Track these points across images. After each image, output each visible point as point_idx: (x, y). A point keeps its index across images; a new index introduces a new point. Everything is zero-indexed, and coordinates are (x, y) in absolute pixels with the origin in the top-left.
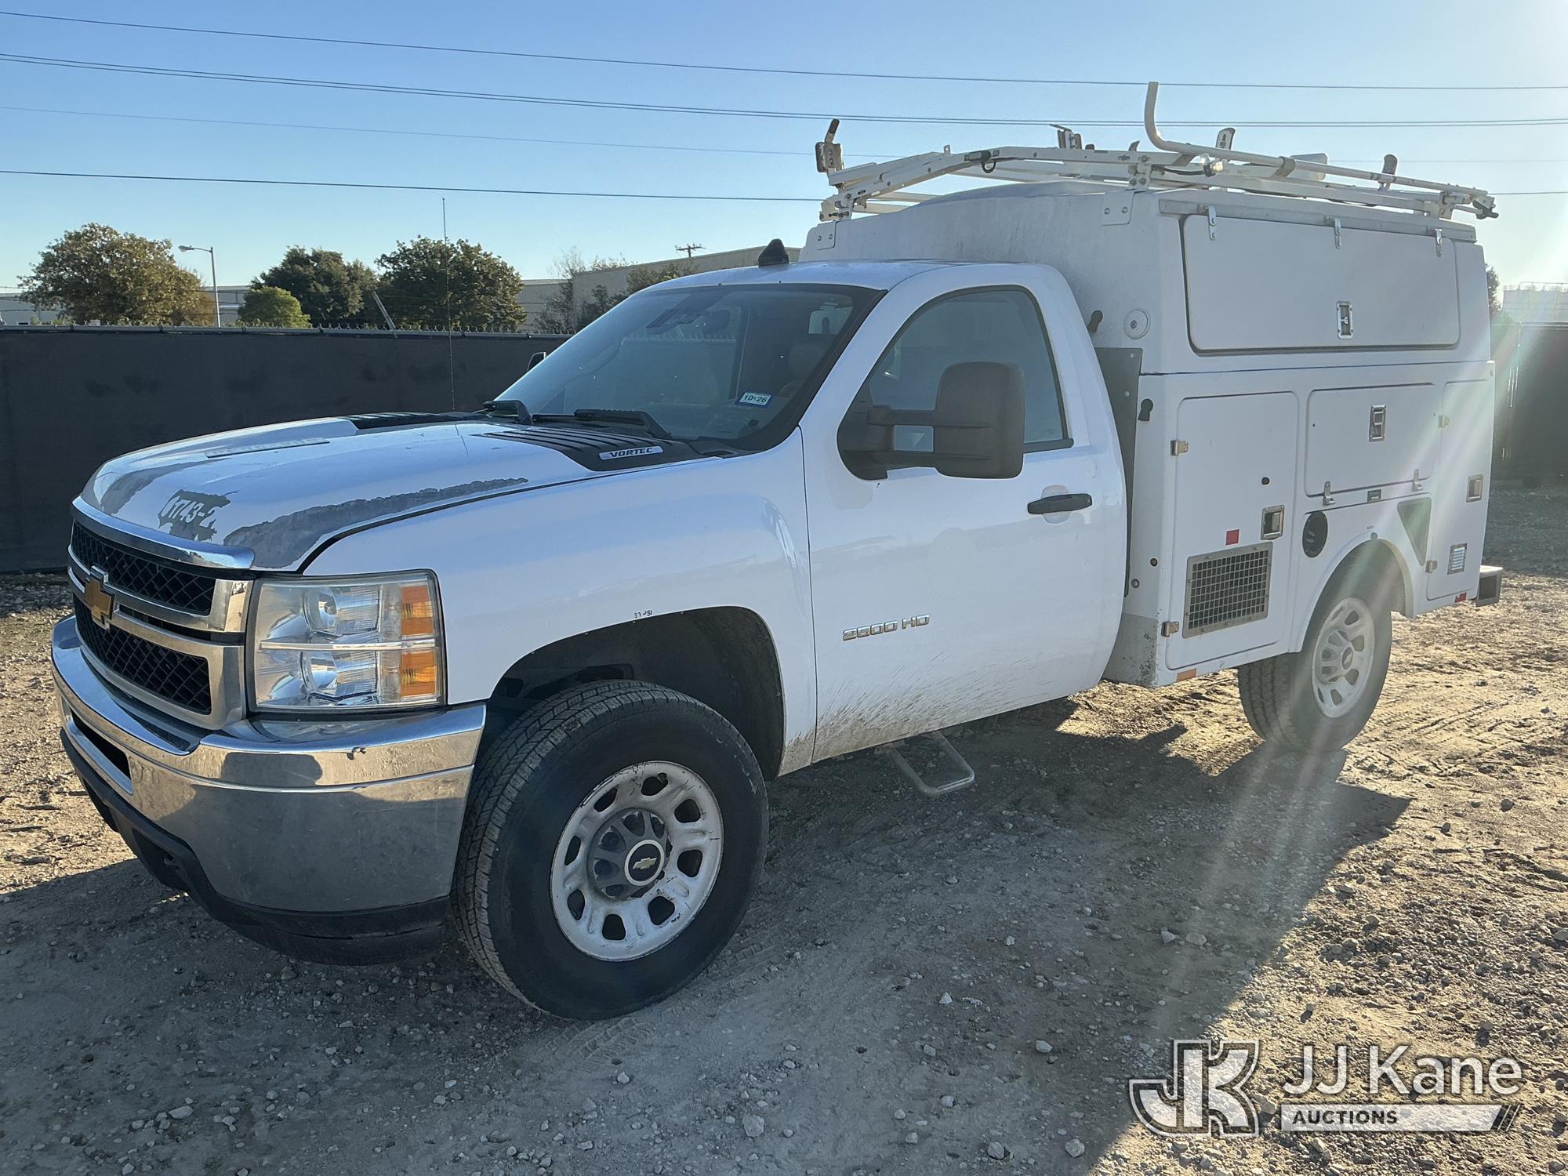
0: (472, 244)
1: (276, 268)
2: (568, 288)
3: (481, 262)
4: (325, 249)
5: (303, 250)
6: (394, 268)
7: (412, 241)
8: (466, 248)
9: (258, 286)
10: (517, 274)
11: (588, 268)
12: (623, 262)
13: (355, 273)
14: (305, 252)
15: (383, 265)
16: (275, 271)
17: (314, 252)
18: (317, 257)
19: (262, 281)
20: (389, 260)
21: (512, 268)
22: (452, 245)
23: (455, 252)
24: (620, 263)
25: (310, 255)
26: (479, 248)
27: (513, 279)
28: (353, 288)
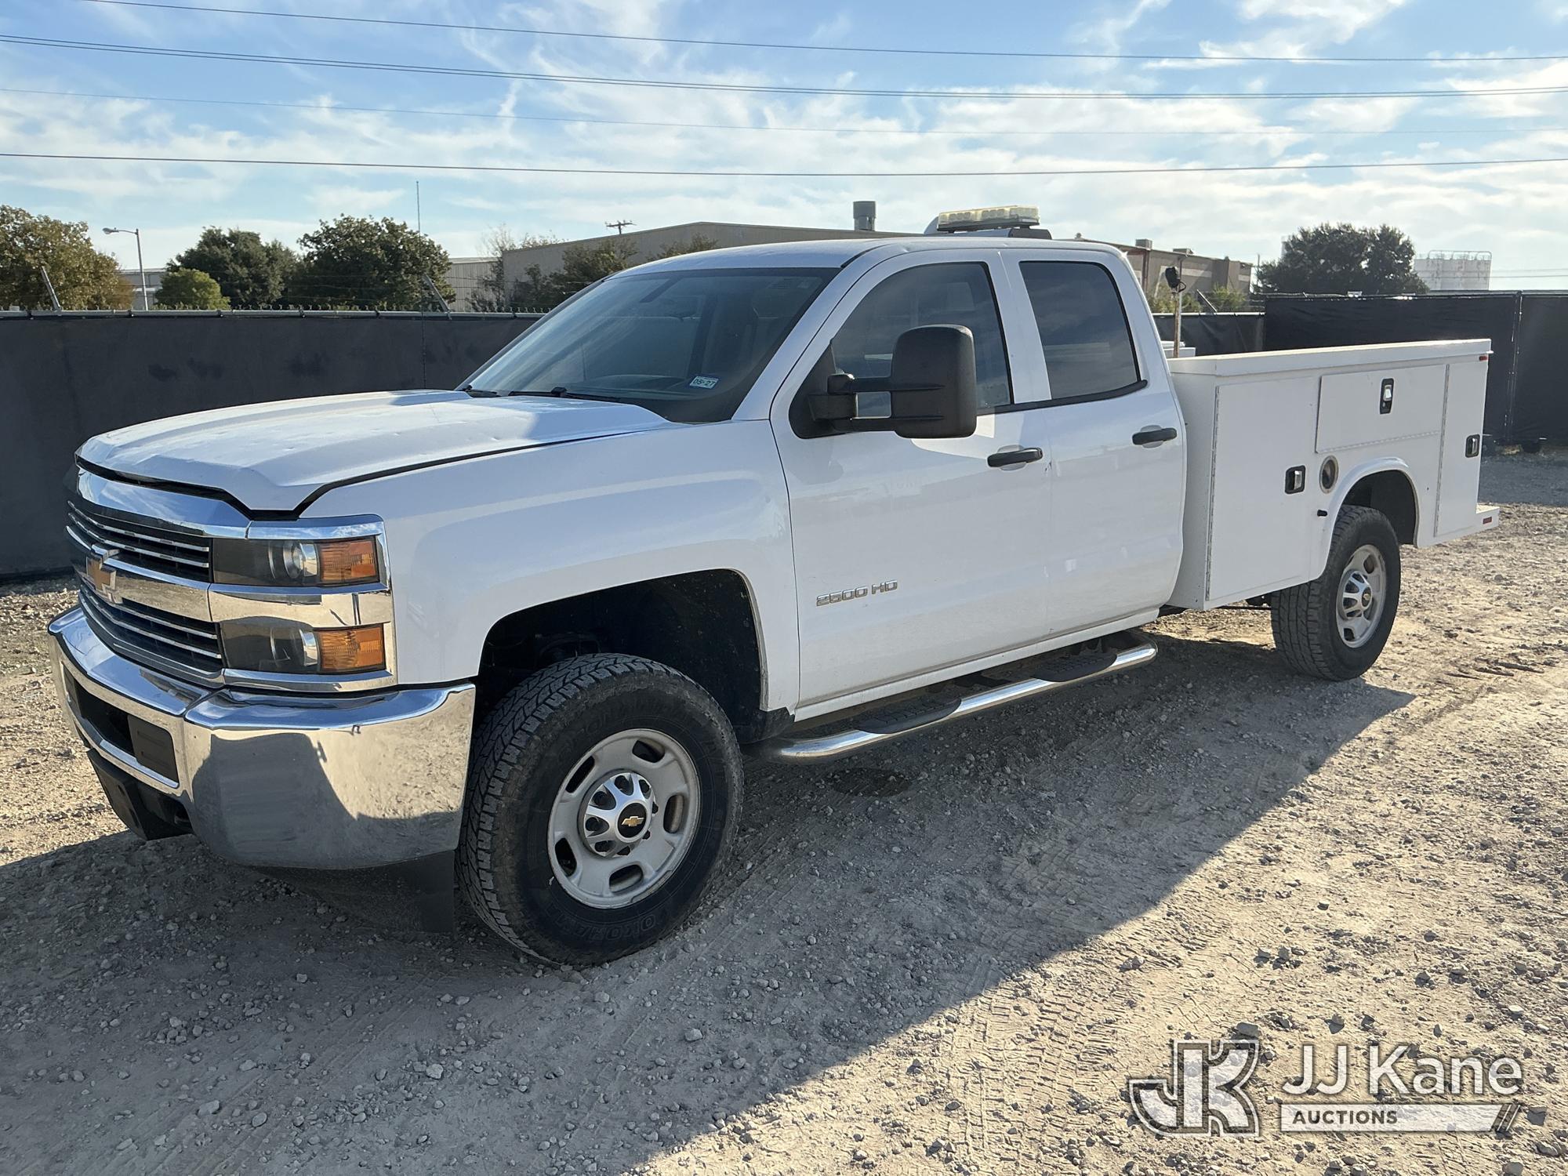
0: (398, 222)
1: (192, 250)
2: (499, 266)
3: (409, 241)
4: (242, 230)
5: (220, 230)
6: (317, 248)
7: (335, 220)
8: (391, 227)
9: (174, 268)
10: (445, 252)
11: (518, 246)
12: (553, 240)
13: (274, 254)
14: (222, 233)
15: (306, 245)
16: (191, 253)
17: (231, 232)
18: (234, 237)
19: (178, 264)
20: (312, 240)
21: (439, 247)
22: (377, 224)
23: (380, 230)
24: (550, 240)
25: (227, 235)
26: (404, 226)
27: (441, 258)
28: (273, 268)
